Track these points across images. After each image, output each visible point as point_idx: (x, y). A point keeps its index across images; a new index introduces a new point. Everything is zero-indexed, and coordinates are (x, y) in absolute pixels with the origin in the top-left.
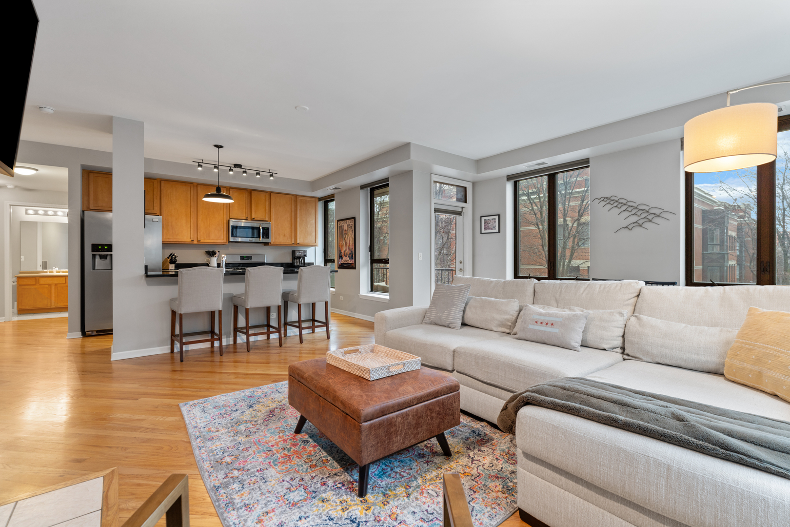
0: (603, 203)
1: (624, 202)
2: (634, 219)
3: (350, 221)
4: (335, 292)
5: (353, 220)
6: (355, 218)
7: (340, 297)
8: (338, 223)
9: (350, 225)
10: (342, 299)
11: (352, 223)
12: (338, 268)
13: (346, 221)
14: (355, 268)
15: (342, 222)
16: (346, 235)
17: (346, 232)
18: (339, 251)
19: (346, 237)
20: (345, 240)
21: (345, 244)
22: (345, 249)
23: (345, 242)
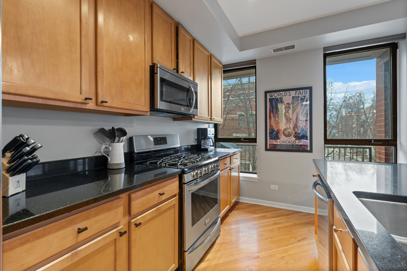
3: (300, 92)
4: (258, 179)
5: (308, 91)
6: (310, 88)
7: (271, 185)
8: (268, 94)
9: (299, 96)
10: (277, 189)
11: (306, 95)
12: (266, 149)
13: (289, 92)
14: (311, 151)
15: (278, 93)
16: (289, 110)
17: (289, 106)
18: (270, 130)
19: (288, 112)
20: (287, 116)
21: (286, 120)
22: (286, 127)
23: (286, 119)
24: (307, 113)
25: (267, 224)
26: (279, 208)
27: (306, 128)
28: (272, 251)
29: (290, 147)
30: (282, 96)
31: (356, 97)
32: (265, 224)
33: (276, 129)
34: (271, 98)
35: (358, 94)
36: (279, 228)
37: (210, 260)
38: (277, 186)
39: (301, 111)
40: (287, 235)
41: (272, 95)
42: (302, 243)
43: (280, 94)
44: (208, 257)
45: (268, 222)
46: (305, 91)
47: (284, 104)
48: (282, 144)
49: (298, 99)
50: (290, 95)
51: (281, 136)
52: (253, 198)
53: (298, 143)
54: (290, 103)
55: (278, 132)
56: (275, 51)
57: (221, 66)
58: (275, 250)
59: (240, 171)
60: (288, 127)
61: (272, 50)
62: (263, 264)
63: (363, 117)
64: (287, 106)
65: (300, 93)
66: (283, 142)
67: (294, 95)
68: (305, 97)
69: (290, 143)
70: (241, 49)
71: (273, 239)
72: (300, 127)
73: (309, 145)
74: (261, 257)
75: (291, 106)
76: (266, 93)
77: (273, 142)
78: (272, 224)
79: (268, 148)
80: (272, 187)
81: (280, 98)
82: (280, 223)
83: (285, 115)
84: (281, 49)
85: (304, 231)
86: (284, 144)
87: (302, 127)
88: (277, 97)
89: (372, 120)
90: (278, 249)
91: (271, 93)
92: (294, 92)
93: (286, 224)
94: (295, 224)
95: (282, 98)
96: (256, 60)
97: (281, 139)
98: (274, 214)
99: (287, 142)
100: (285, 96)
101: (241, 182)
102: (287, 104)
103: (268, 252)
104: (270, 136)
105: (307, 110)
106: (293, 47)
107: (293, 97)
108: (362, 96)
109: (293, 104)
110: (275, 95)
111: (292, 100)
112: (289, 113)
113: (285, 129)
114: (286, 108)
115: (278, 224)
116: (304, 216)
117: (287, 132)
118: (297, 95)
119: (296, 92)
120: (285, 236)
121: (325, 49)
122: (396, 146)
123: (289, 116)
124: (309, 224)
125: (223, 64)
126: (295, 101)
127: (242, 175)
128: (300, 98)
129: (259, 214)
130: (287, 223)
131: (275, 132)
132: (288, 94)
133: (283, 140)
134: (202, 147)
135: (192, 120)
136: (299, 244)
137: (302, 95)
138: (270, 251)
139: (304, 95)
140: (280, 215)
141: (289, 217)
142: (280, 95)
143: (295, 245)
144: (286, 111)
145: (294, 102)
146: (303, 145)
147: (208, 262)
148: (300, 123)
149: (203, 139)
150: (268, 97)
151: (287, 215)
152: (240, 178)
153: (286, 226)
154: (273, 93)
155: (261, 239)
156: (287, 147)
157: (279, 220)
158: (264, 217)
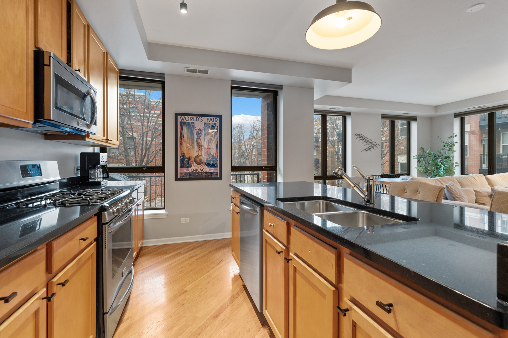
0: (357, 137)
1: (364, 137)
2: (367, 146)
3: (211, 118)
4: (167, 214)
5: (218, 119)
6: (220, 117)
7: (182, 219)
8: (179, 117)
9: (210, 123)
10: (188, 221)
11: (216, 122)
12: (177, 179)
13: (201, 117)
14: (220, 178)
15: (189, 117)
16: (200, 136)
17: (201, 132)
18: (180, 157)
19: (200, 138)
20: (199, 142)
21: (198, 147)
22: (197, 154)
23: (198, 145)
24: (217, 141)
25: (183, 259)
26: (191, 242)
27: (216, 156)
28: (197, 281)
29: (201, 175)
30: (194, 121)
31: (238, 128)
32: (181, 261)
33: (187, 156)
34: (182, 121)
35: (239, 126)
36: (196, 260)
37: (131, 317)
38: (188, 219)
39: (212, 139)
40: (206, 263)
41: (183, 119)
42: (220, 265)
43: (191, 118)
44: (126, 315)
45: (184, 258)
46: (215, 119)
47: (196, 130)
48: (193, 172)
49: (209, 126)
50: (201, 120)
51: (193, 163)
52: (161, 238)
53: (209, 171)
54: (202, 130)
55: (189, 159)
56: (188, 71)
57: (117, 70)
58: (200, 279)
59: (144, 208)
60: (200, 154)
61: (186, 69)
62: (193, 294)
63: (243, 148)
64: (199, 132)
65: (211, 120)
66: (194, 170)
67: (206, 122)
68: (215, 124)
69: (201, 171)
70: (151, 57)
71: (195, 270)
72: (211, 155)
73: (219, 173)
74: (188, 290)
75: (203, 133)
76: (177, 115)
77: (185, 170)
78: (189, 258)
79: (179, 177)
80: (183, 220)
81: (192, 123)
82: (196, 255)
83: (197, 141)
84: (194, 71)
85: (218, 255)
86: (196, 172)
87: (213, 154)
88: (189, 121)
89: (249, 151)
90: (202, 278)
91: (182, 116)
92: (206, 118)
93: (202, 254)
94: (210, 252)
95: (194, 123)
96: (164, 74)
97: (193, 167)
98: (187, 249)
99: (199, 170)
100: (197, 121)
101: (145, 221)
102: (199, 129)
103: (193, 283)
104: (181, 164)
105: (217, 138)
106: (206, 72)
107: (205, 124)
108: (243, 127)
109: (205, 130)
110: (187, 119)
111: (204, 126)
112: (200, 140)
113: (197, 156)
114: (198, 134)
115: (195, 256)
116: (215, 242)
117: (199, 159)
118: (208, 122)
119: (208, 119)
120: (204, 264)
121: (233, 82)
122: (276, 171)
123: (201, 143)
124: (222, 248)
125: (120, 68)
126: (206, 127)
127: (146, 212)
128: (211, 125)
129: (172, 253)
130: (203, 252)
131: (186, 160)
132: (200, 120)
133: (194, 168)
134: (90, 180)
135: (85, 140)
136: (218, 266)
137: (213, 123)
138: (195, 282)
139: (214, 123)
140: (194, 248)
141: (202, 247)
142: (191, 120)
143: (216, 268)
144: (197, 137)
145: (205, 129)
146: (214, 173)
147: (129, 320)
148: (211, 151)
149: (90, 168)
150: (179, 120)
151: (201, 246)
152: (145, 216)
153: (202, 256)
154: (184, 116)
155: (183, 275)
156: (198, 175)
157: (194, 252)
158: (177, 255)
